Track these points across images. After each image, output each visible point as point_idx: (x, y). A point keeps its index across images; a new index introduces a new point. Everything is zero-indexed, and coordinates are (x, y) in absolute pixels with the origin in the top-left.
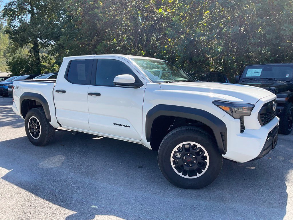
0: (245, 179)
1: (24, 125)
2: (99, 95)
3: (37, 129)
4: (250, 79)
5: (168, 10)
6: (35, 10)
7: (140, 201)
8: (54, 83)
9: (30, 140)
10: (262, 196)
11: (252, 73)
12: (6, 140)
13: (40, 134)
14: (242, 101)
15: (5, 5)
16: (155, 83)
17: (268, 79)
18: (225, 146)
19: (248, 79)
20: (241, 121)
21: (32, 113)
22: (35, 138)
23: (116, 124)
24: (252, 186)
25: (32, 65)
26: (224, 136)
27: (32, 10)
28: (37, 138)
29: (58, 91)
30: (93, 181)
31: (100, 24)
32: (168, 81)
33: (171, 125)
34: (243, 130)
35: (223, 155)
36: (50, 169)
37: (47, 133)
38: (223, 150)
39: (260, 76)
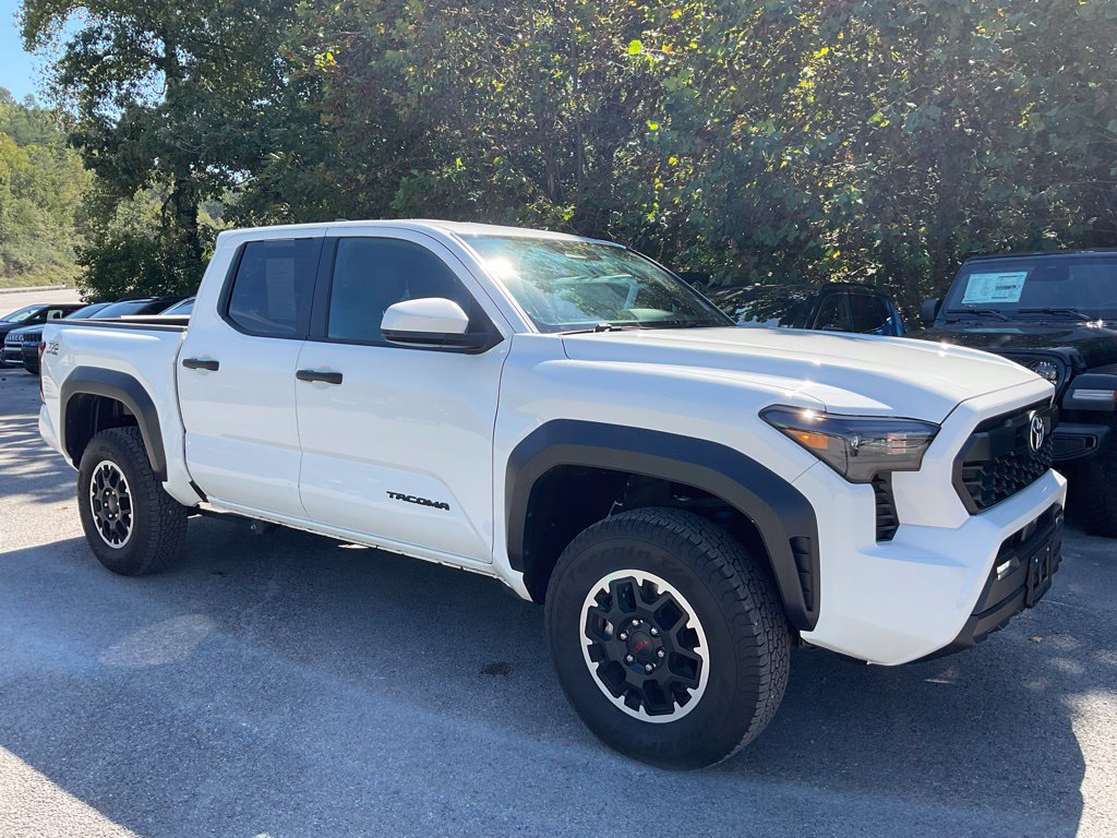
0: (914, 731)
1: (76, 491)
2: (336, 378)
3: (120, 511)
4: (977, 313)
5: (664, 49)
6: (183, 58)
7: (462, 816)
8: (182, 330)
9: (95, 552)
10: (975, 809)
11: (986, 288)
12: (12, 549)
13: (130, 529)
14: (882, 410)
15: (72, 41)
16: (547, 332)
17: (1052, 313)
18: (813, 594)
19: (972, 312)
20: (878, 491)
21: (102, 449)
22: (112, 545)
23: (399, 497)
24: (940, 759)
25: (171, 262)
26: (804, 552)
27: (171, 55)
28: (121, 545)
29: (191, 364)
30: (294, 727)
31: (408, 105)
32: (603, 323)
33: (616, 503)
34: (887, 526)
35: (804, 634)
36: (142, 671)
37: (153, 524)
38: (804, 614)
39: (1016, 300)
